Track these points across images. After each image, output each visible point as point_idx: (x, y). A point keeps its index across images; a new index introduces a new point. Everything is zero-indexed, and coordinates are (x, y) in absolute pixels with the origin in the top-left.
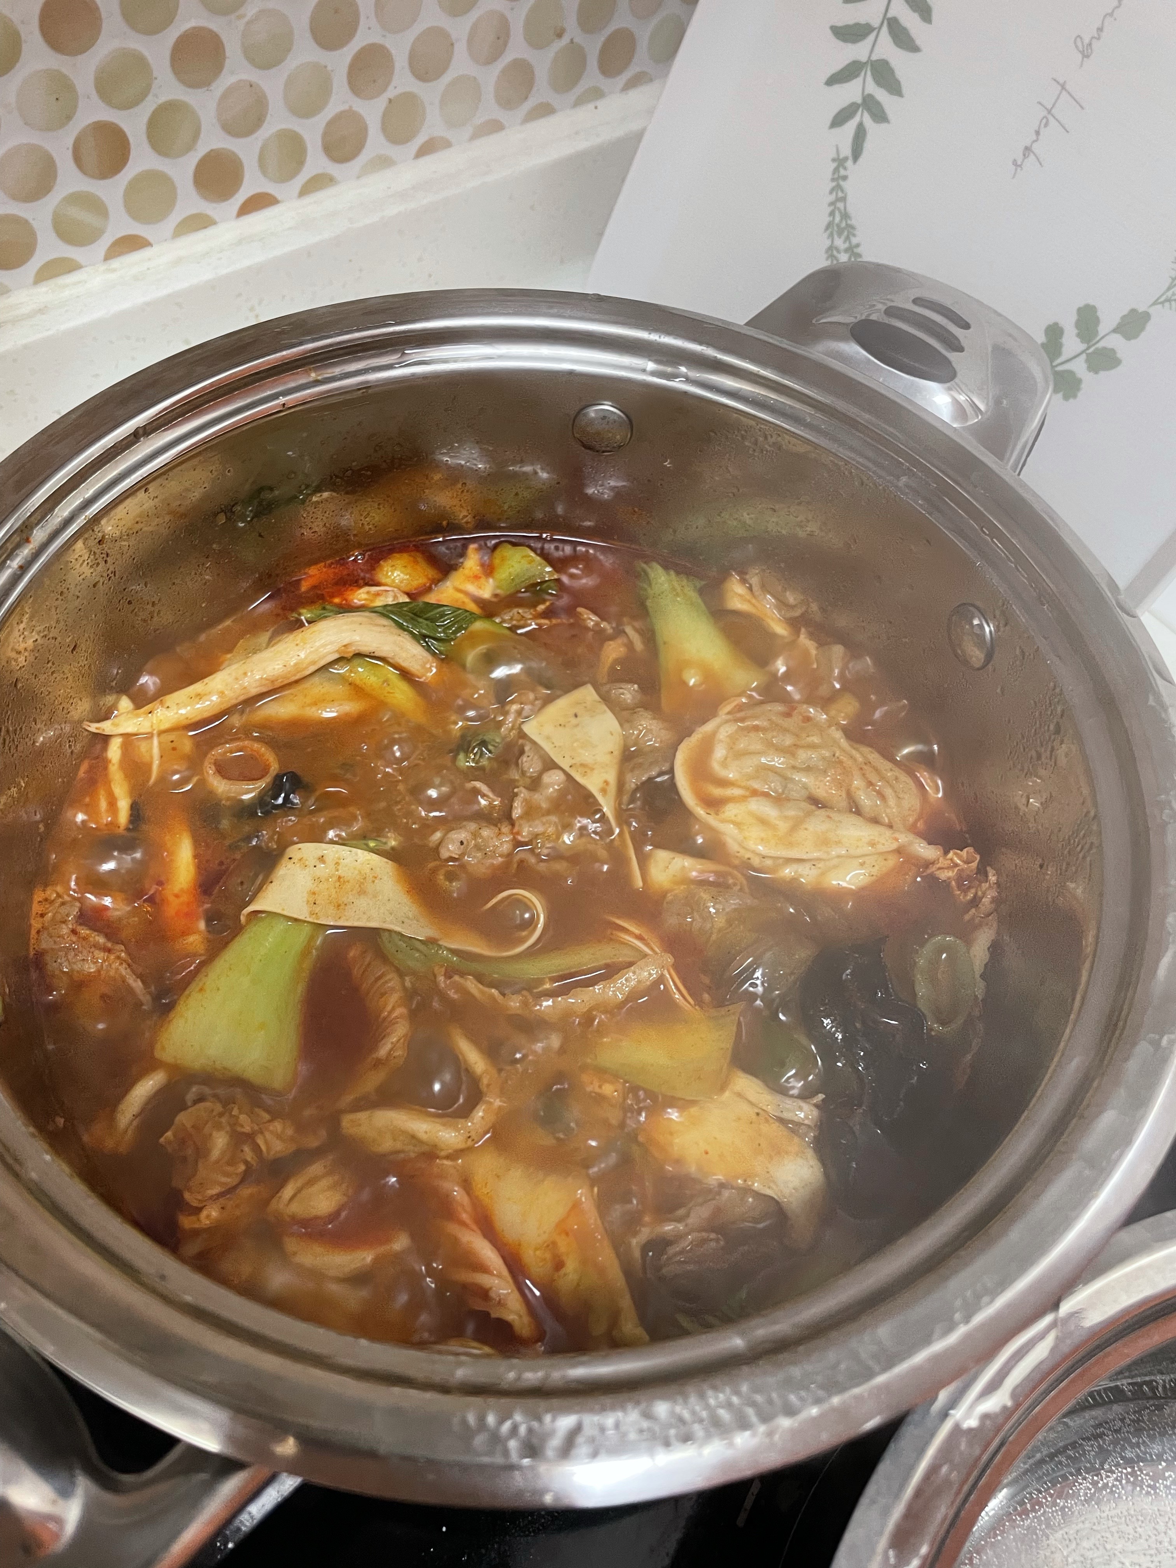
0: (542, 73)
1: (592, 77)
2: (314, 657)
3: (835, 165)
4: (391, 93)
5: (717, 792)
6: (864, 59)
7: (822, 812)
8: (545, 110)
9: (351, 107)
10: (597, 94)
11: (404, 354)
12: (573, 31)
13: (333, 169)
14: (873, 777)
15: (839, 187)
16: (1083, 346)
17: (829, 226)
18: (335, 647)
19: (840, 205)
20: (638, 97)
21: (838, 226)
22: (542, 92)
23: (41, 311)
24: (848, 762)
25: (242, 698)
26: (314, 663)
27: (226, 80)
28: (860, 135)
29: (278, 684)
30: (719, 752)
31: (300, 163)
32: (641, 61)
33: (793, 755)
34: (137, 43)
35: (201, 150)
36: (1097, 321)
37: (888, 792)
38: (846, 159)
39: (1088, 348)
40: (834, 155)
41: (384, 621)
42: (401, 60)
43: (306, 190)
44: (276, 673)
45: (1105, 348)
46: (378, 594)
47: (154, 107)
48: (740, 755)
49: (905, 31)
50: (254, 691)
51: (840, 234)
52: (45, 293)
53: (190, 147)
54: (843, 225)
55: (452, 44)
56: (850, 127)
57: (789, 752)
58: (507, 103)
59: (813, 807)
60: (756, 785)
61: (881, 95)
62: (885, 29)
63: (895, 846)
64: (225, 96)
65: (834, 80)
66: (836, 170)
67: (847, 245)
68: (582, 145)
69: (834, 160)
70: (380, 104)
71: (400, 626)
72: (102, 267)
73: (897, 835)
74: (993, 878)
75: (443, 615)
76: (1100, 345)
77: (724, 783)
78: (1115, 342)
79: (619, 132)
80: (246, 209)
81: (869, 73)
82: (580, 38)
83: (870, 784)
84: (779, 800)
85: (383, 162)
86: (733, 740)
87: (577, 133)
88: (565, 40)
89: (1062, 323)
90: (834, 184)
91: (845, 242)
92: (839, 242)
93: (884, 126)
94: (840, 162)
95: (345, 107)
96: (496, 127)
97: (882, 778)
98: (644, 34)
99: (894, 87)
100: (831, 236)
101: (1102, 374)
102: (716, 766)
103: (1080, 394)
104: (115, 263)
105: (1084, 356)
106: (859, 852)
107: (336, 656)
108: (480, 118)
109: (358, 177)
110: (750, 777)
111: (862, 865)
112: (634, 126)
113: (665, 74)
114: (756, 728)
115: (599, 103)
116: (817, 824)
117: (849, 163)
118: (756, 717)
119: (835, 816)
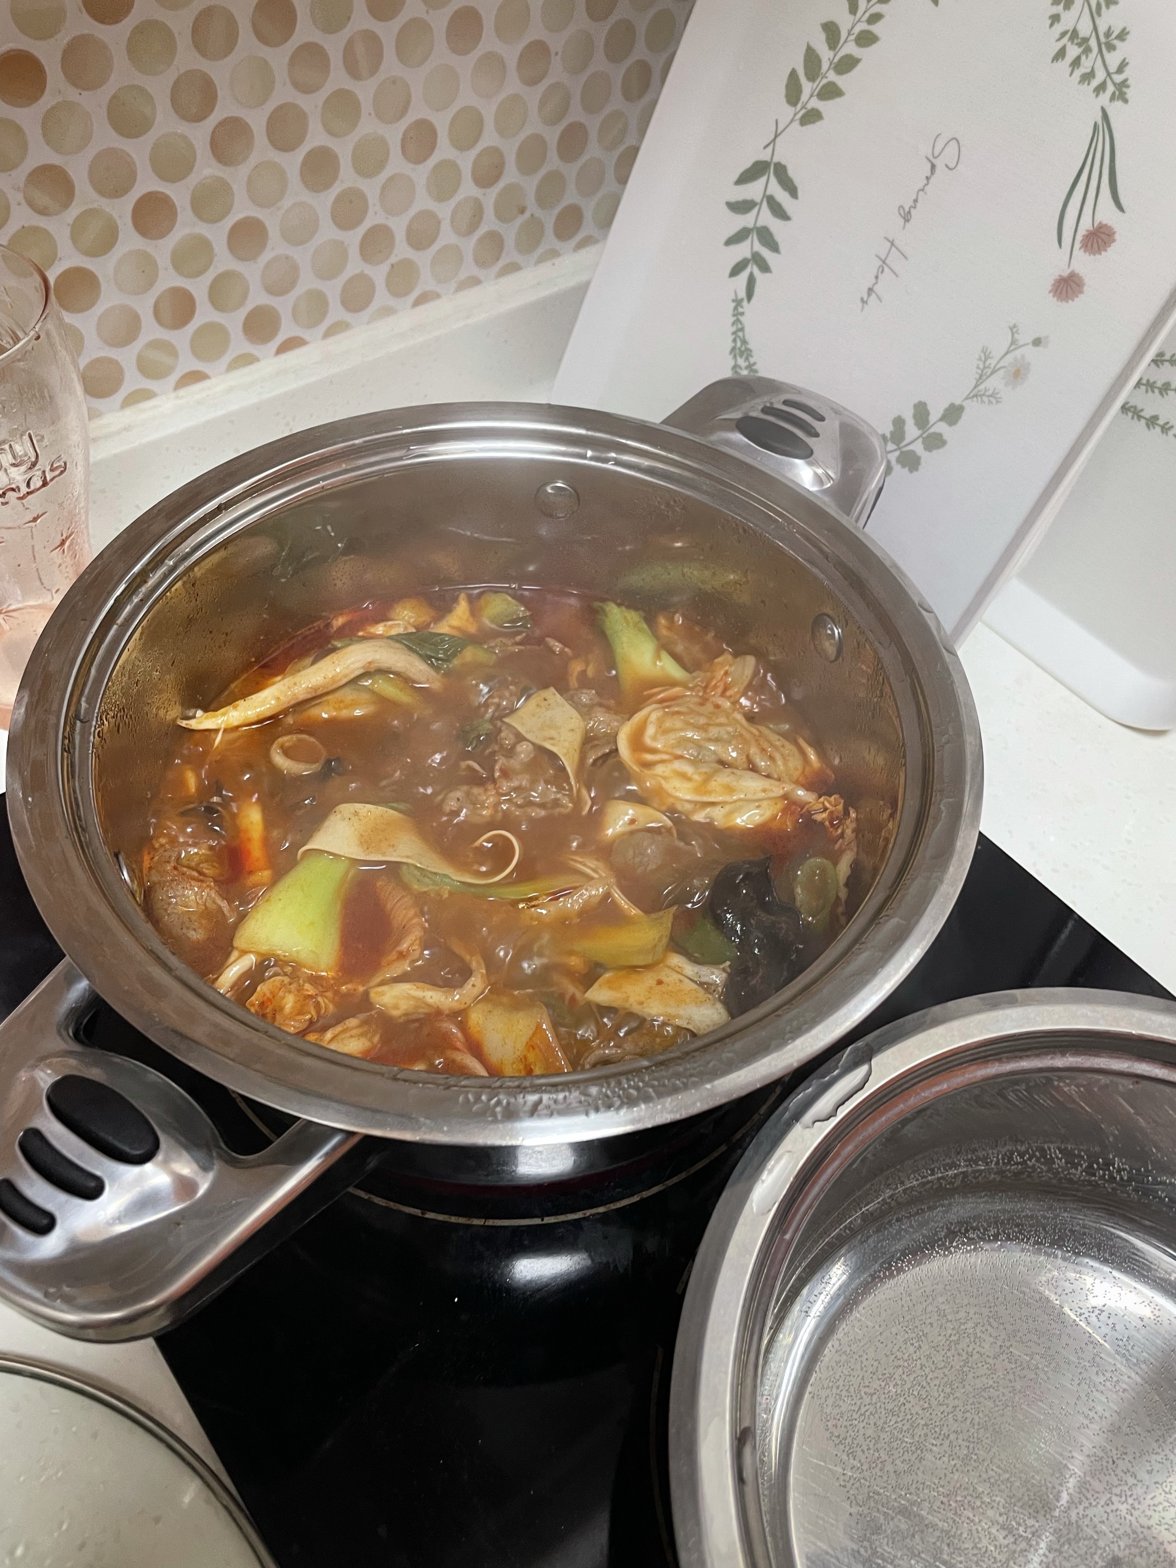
0: (510, 241)
1: (550, 240)
2: (347, 671)
3: (734, 305)
4: (393, 259)
5: (649, 757)
6: (751, 226)
7: (729, 770)
8: (513, 268)
9: (362, 271)
10: (554, 254)
11: (409, 449)
12: (532, 207)
13: (348, 317)
14: (765, 745)
15: (738, 321)
16: (919, 432)
17: (733, 349)
18: (360, 664)
19: (740, 334)
20: (587, 254)
21: (740, 349)
22: (510, 254)
23: (126, 429)
24: (747, 736)
25: (293, 702)
26: (345, 676)
27: (267, 256)
28: (751, 283)
29: (319, 692)
30: (651, 730)
31: (323, 314)
32: (588, 228)
33: (706, 731)
34: (203, 229)
35: (249, 306)
36: (927, 414)
37: (777, 756)
38: (742, 300)
39: (924, 433)
40: (733, 297)
41: (398, 645)
42: (400, 235)
43: (328, 334)
44: (318, 683)
45: (934, 433)
46: (391, 627)
47: (215, 275)
48: (666, 732)
49: (779, 206)
50: (302, 697)
51: (741, 356)
52: (130, 415)
53: (241, 303)
54: (743, 349)
55: (439, 222)
56: (744, 276)
57: (703, 728)
58: (482, 263)
59: (721, 767)
60: (679, 752)
61: (765, 253)
62: (765, 204)
63: (781, 792)
64: (267, 266)
65: (730, 242)
66: (735, 308)
67: (747, 363)
68: (544, 293)
69: (733, 301)
70: (385, 268)
71: (410, 649)
72: (173, 395)
73: (784, 785)
74: (853, 815)
75: (443, 641)
76: (932, 430)
77: (654, 751)
78: (942, 428)
79: (572, 282)
80: (283, 348)
81: (755, 236)
82: (539, 213)
83: (763, 750)
84: (695, 762)
85: (387, 311)
86: (660, 722)
87: (539, 284)
88: (527, 214)
89: (904, 416)
90: (735, 318)
91: (745, 361)
92: (741, 362)
93: (768, 275)
94: (738, 302)
95: (357, 271)
96: (475, 281)
97: (772, 745)
98: (589, 208)
99: (774, 247)
100: (735, 357)
101: (935, 452)
102: (648, 741)
103: (921, 468)
104: (182, 392)
105: (920, 440)
106: (755, 797)
107: (361, 671)
108: (463, 275)
109: (369, 323)
110: (673, 747)
111: (758, 807)
112: (584, 278)
113: (605, 237)
114: (678, 713)
115: (556, 261)
116: (724, 778)
117: (745, 303)
118: (678, 705)
119: (738, 772)
